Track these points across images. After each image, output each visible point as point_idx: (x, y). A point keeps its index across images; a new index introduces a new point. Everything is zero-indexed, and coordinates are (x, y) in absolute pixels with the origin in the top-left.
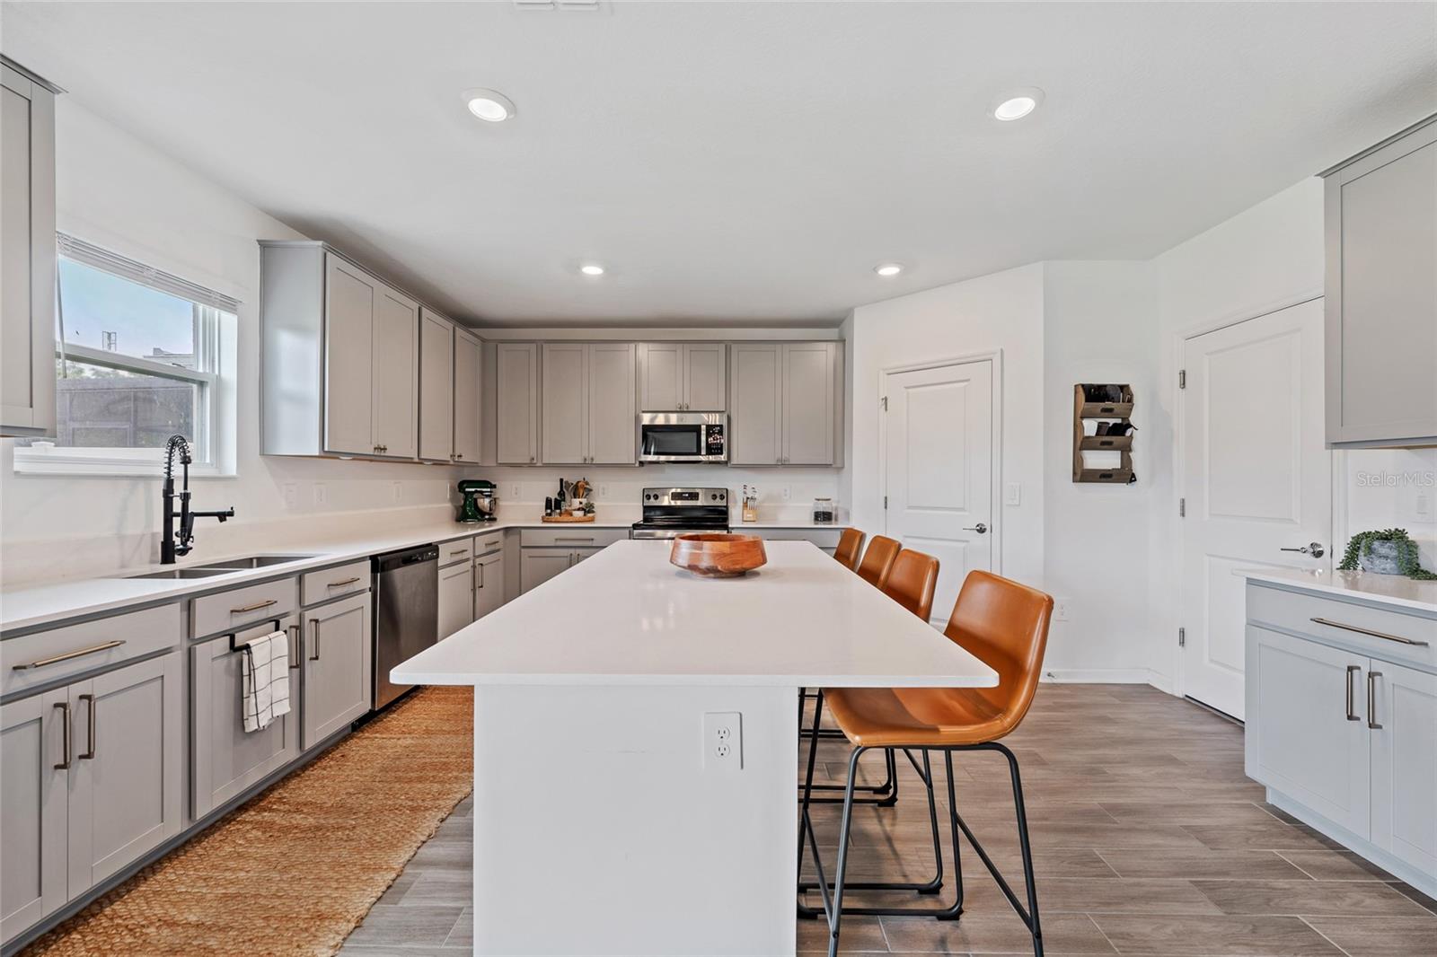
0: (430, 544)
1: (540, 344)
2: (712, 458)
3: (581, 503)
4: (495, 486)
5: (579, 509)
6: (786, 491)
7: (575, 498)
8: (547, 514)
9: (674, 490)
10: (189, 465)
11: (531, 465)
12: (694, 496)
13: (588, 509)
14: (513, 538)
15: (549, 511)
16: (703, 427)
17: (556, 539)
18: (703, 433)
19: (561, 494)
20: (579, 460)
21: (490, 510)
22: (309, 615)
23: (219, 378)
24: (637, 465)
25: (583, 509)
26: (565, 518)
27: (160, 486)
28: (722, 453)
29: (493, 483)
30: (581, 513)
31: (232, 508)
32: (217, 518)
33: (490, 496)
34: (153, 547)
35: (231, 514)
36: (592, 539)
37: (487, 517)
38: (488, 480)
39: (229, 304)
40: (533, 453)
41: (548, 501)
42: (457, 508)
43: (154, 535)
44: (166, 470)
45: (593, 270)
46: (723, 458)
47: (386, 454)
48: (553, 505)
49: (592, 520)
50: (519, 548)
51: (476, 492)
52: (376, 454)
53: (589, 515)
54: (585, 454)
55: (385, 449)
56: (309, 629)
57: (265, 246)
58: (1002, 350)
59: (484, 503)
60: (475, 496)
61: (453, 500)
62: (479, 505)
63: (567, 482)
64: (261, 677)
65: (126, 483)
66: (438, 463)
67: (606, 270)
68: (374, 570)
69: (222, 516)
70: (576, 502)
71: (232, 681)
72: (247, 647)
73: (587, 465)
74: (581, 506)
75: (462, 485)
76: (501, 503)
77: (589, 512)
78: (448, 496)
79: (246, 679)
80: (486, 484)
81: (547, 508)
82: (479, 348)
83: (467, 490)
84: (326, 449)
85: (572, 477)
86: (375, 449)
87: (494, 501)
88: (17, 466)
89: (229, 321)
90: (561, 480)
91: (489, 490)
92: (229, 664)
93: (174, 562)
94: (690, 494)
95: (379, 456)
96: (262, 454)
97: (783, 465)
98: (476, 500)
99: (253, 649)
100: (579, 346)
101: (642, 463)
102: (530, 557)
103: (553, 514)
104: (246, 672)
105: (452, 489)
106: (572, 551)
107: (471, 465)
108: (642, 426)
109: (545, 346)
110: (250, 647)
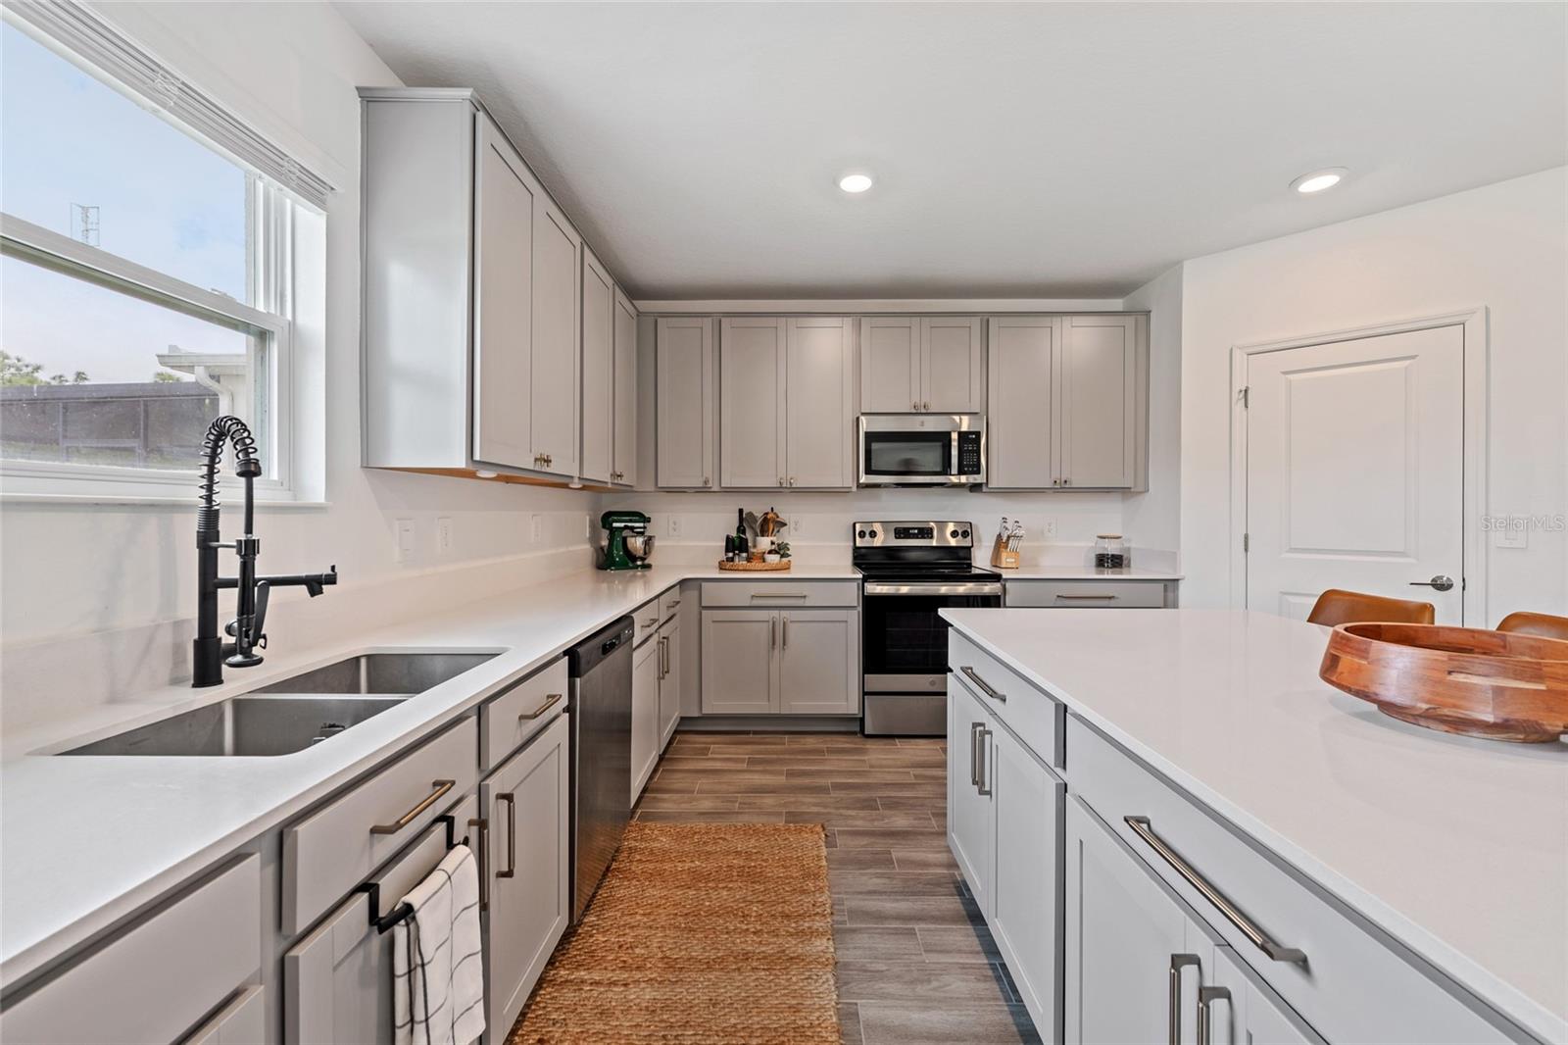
0: (622, 618)
1: (717, 318)
2: (963, 479)
3: (773, 543)
4: (648, 520)
5: (770, 552)
6: (1050, 525)
7: (763, 536)
8: (729, 560)
9: (897, 524)
10: (255, 480)
11: (704, 490)
12: (925, 533)
13: (781, 550)
14: (693, 594)
15: (731, 555)
16: (954, 436)
17: (753, 597)
18: (955, 444)
19: (741, 529)
20: (772, 483)
21: (645, 553)
22: (495, 785)
23: (293, 325)
24: (854, 489)
25: (777, 552)
26: (755, 564)
27: (193, 524)
28: (978, 472)
29: (647, 516)
30: (775, 558)
31: (333, 568)
32: (304, 588)
33: (642, 533)
34: (178, 649)
35: (331, 580)
36: (805, 597)
37: (639, 563)
38: (641, 512)
39: (314, 189)
40: (708, 473)
41: (729, 540)
42: (596, 550)
43: (178, 625)
44: (203, 492)
45: (856, 184)
46: (979, 479)
47: (548, 470)
48: (736, 546)
49: (787, 568)
50: (695, 608)
51: (626, 527)
52: (537, 469)
53: (785, 560)
54: (782, 474)
55: (548, 461)
56: (497, 812)
57: (369, 98)
58: (1487, 309)
59: (637, 543)
60: (625, 533)
61: (594, 538)
62: (629, 546)
63: (750, 514)
64: (436, 974)
65: (119, 519)
66: (589, 486)
67: (876, 181)
68: (574, 671)
69: (315, 585)
70: (764, 543)
71: (373, 997)
72: (408, 911)
73: (778, 491)
74: (773, 547)
75: (607, 519)
76: (657, 543)
77: (782, 556)
78: (588, 535)
79: (401, 985)
80: (638, 517)
81: (727, 550)
82: (635, 322)
83: (615, 525)
84: (477, 457)
85: (757, 508)
86: (536, 460)
87: (648, 542)
89: (311, 223)
90: (741, 511)
91: (641, 525)
92: (367, 958)
93: (221, 682)
94: (921, 530)
95: (542, 474)
96: (366, 466)
97: (1062, 489)
98: (625, 540)
99: (421, 916)
100: (771, 321)
101: (860, 486)
102: (714, 622)
103: (737, 559)
104: (401, 967)
105: (593, 526)
106: (775, 613)
107: (628, 489)
108: (866, 433)
109: (725, 321)
110: (416, 908)
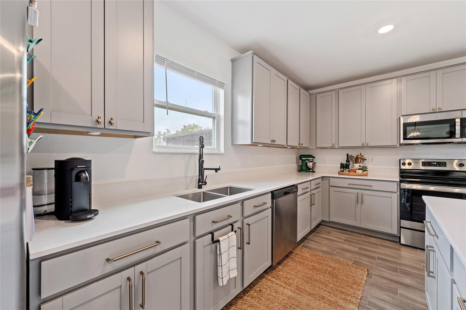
0: (294, 185)
1: (337, 91)
3: (360, 166)
4: (314, 157)
5: (359, 169)
7: (356, 163)
8: (341, 171)
9: (423, 161)
10: (203, 148)
11: (333, 148)
12: (444, 164)
13: (364, 169)
14: (326, 182)
15: (342, 169)
16: (458, 121)
17: (349, 184)
18: (458, 124)
19: (348, 161)
20: (360, 144)
21: (313, 168)
22: (246, 221)
23: (219, 115)
24: (398, 146)
25: (361, 169)
26: (352, 173)
27: (198, 157)
29: (314, 156)
30: (361, 171)
31: (220, 167)
32: (214, 171)
33: (312, 161)
34: (196, 180)
35: (219, 169)
36: (371, 186)
37: (311, 170)
38: (311, 154)
39: (221, 85)
40: (334, 142)
41: (342, 164)
42: (298, 166)
43: (197, 176)
44: (199, 151)
47: (275, 143)
48: (345, 167)
49: (366, 175)
50: (328, 186)
51: (307, 160)
52: (271, 143)
53: (365, 172)
54: (363, 141)
55: (275, 141)
56: (246, 228)
57: (233, 61)
59: (310, 165)
60: (306, 161)
61: (297, 163)
62: (308, 165)
63: (351, 156)
64: (224, 257)
65: (188, 156)
66: (293, 148)
68: (273, 198)
69: (217, 170)
70: (357, 166)
71: (213, 257)
72: (218, 241)
73: (363, 147)
74: (360, 167)
75: (301, 157)
76: (317, 165)
77: (364, 171)
78: (295, 162)
79: (218, 256)
80: (311, 156)
81: (341, 168)
82: (309, 97)
83: (303, 159)
84: (253, 141)
85: (354, 153)
86: (271, 141)
87: (314, 164)
88: (155, 150)
89: (222, 92)
90: (348, 155)
91: (312, 159)
92: (212, 248)
93: (202, 188)
94: (439, 163)
95: (272, 145)
96: (232, 144)
98: (306, 163)
99: (221, 243)
100: (359, 87)
101: (400, 145)
102: (334, 191)
103: (345, 171)
104: (218, 253)
105: (297, 159)
106: (358, 191)
107: (306, 148)
108: (403, 123)
109: (340, 91)
110: (220, 241)
